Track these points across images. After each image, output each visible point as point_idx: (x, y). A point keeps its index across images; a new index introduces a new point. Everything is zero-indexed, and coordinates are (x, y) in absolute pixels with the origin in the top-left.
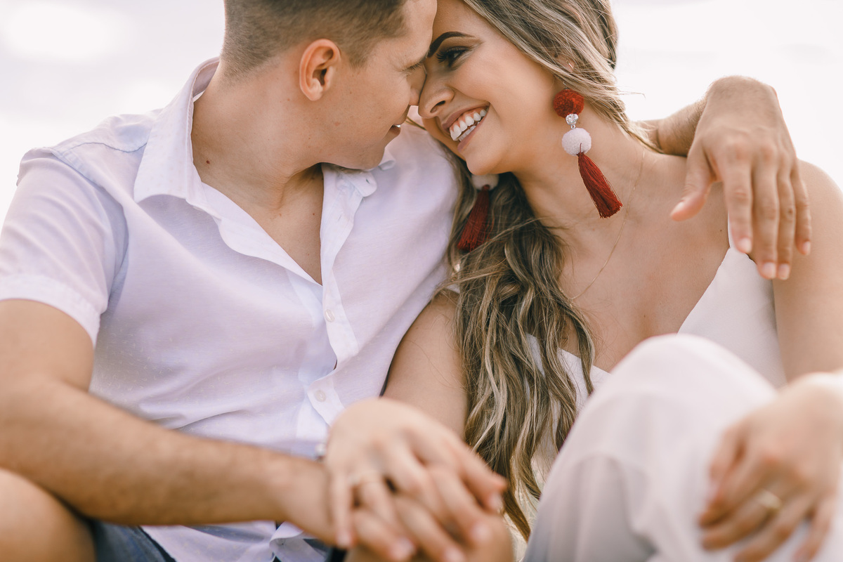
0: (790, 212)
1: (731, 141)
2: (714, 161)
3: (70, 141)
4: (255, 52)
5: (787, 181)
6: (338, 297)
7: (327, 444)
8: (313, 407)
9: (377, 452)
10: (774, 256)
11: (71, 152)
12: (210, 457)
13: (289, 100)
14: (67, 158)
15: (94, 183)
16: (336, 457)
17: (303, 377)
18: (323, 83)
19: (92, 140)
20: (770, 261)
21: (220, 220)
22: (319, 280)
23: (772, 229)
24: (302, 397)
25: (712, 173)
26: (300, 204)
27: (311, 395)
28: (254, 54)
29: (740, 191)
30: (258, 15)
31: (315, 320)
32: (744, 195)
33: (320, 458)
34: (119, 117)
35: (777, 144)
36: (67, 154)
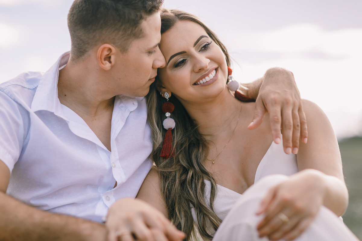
0: (298, 126)
1: (272, 96)
2: (266, 104)
3: (6, 83)
4: (81, 50)
5: (296, 112)
6: (118, 157)
7: (107, 217)
8: (104, 203)
9: (129, 222)
10: (291, 145)
11: (6, 88)
12: (57, 221)
13: (97, 70)
14: (5, 91)
15: (17, 102)
16: (111, 223)
17: (100, 190)
18: (110, 62)
19: (16, 83)
20: (289, 147)
21: (69, 122)
22: (109, 149)
23: (290, 133)
24: (99, 198)
25: (266, 110)
26: (103, 115)
27: (104, 198)
28: (80, 51)
29: (276, 118)
30: (80, 35)
31: (107, 167)
32: (278, 119)
33: (104, 222)
34: (27, 73)
35: (292, 97)
36: (5, 89)
